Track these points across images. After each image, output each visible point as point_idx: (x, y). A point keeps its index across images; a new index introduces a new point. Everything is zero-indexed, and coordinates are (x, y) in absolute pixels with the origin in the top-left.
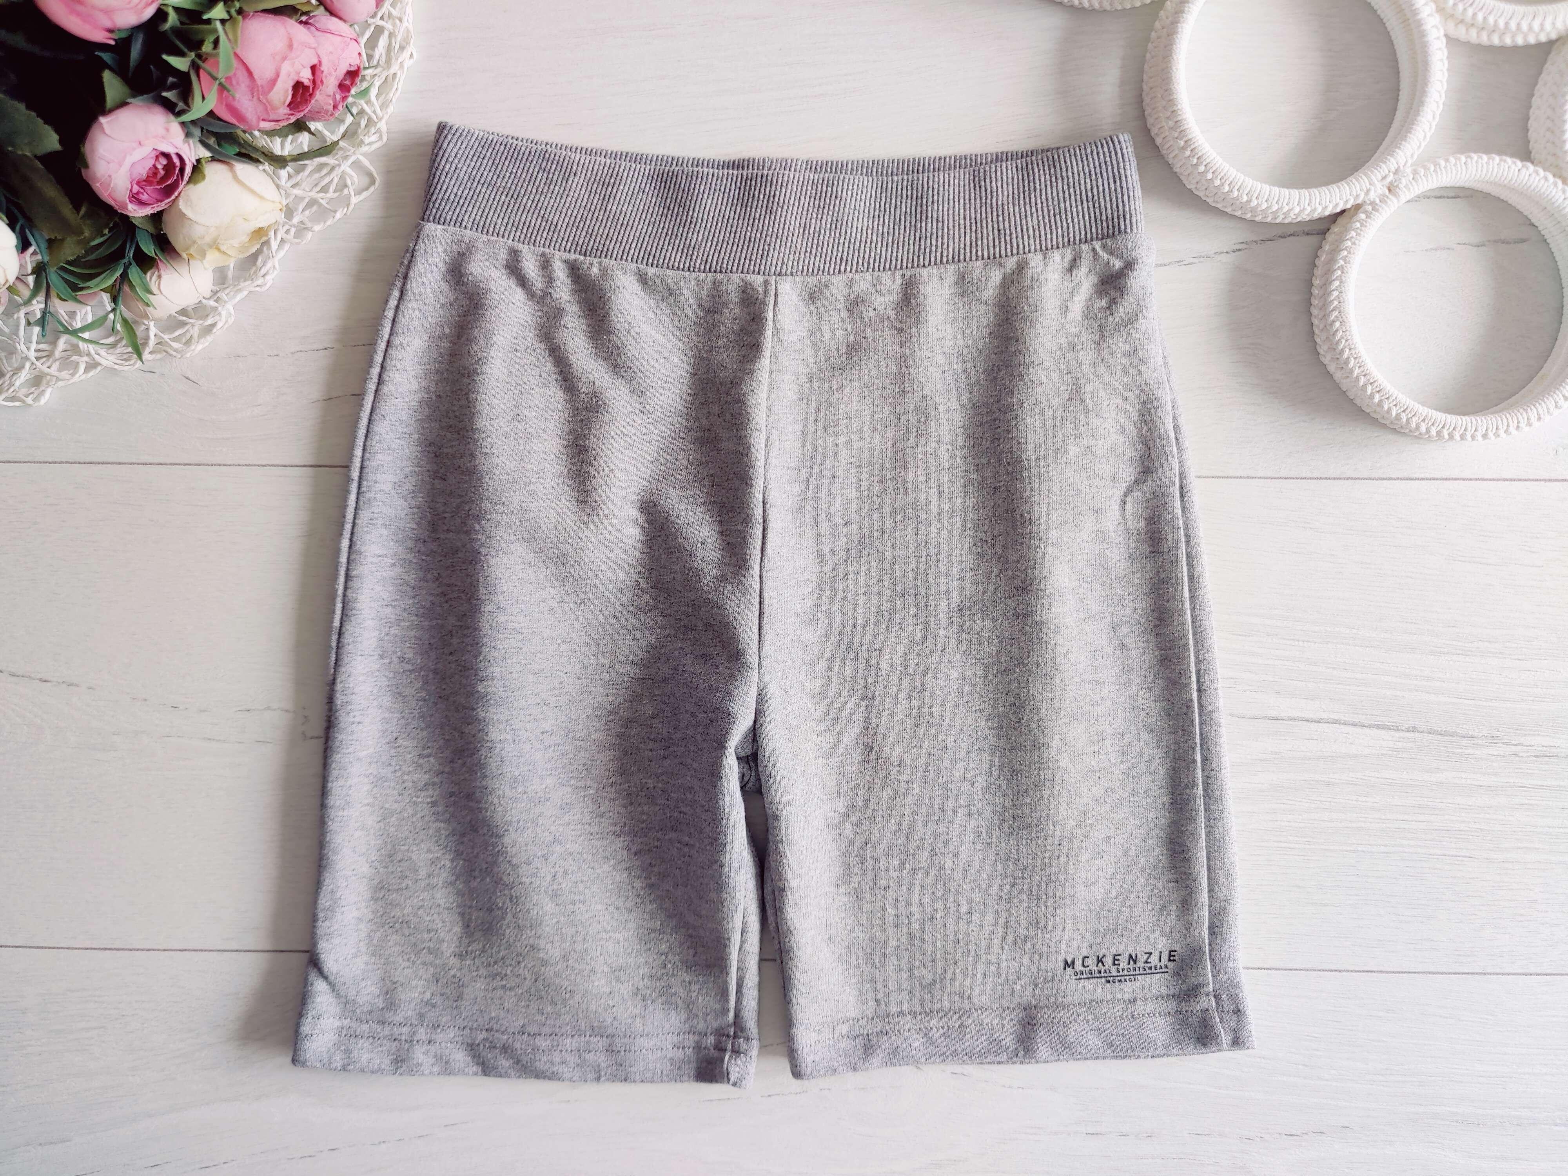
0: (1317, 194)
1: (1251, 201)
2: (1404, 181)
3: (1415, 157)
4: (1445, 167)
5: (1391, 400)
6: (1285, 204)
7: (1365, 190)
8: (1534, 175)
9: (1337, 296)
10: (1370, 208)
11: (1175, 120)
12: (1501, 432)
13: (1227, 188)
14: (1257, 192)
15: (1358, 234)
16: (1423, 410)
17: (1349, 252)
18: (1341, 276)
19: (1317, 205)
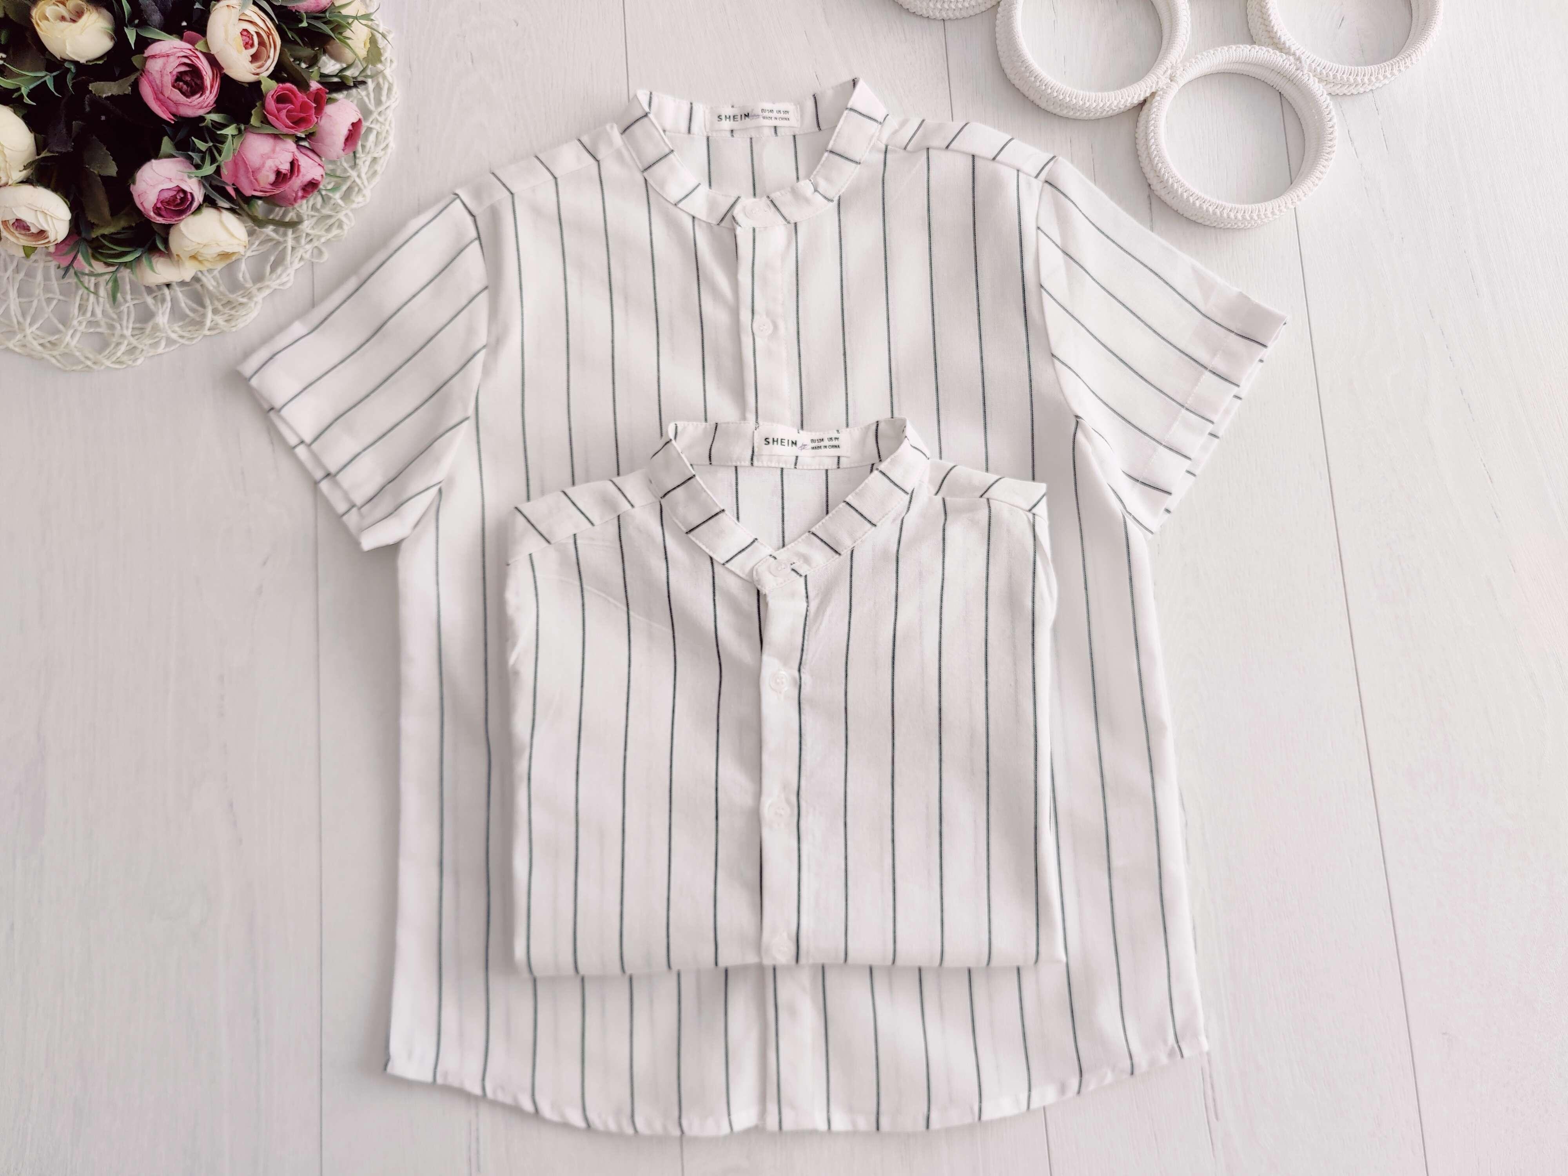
0: (1125, 90)
1: (1085, 103)
2: (1178, 72)
3: (1181, 57)
4: (1202, 59)
5: (1206, 203)
7: (1155, 82)
8: (1260, 51)
9: (1155, 148)
10: (1161, 93)
11: (1025, 66)
12: (1283, 208)
13: (1068, 99)
14: (1088, 98)
15: (1159, 109)
16: (1230, 205)
17: (1155, 121)
18: (1154, 136)
19: (1127, 98)
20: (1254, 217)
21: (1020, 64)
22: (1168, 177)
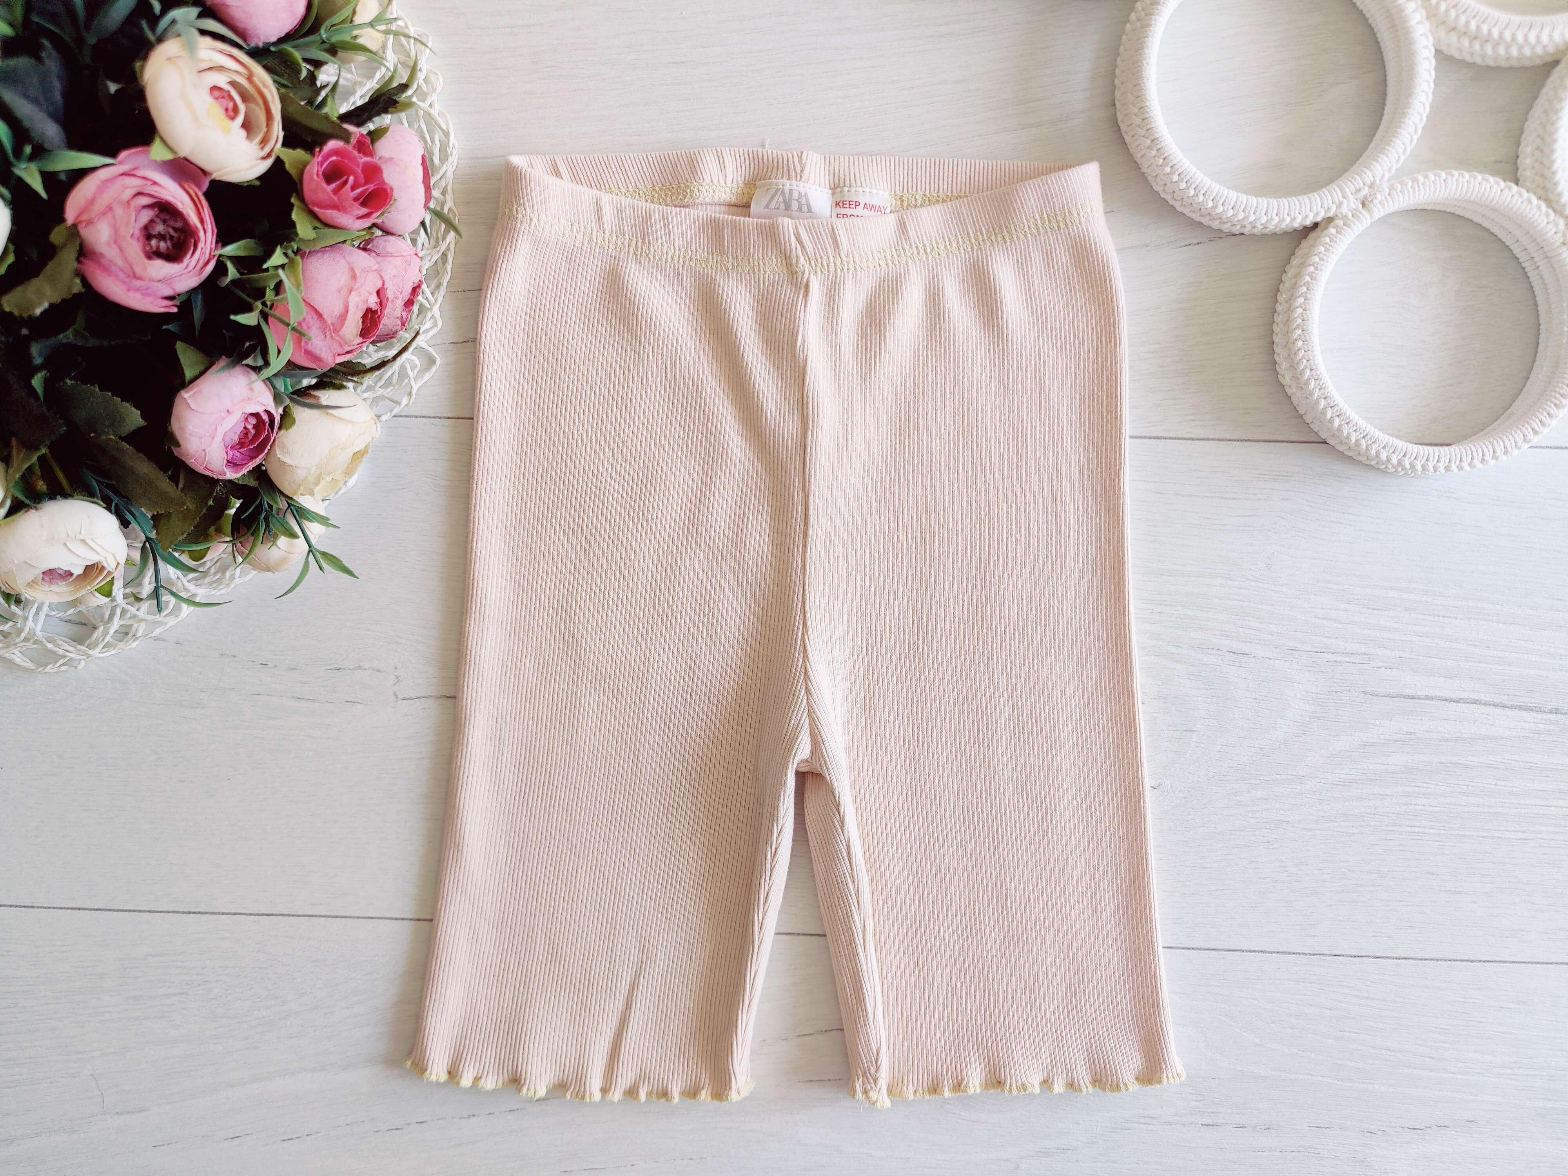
0: (1286, 204)
1: (1216, 206)
2: (1379, 196)
3: (1393, 171)
4: (1424, 181)
5: (1351, 425)
6: (1251, 213)
7: (1337, 202)
8: (1516, 197)
9: (1302, 313)
10: (1341, 223)
11: (1143, 117)
12: (1465, 465)
14: (1223, 198)
15: (1327, 250)
16: (1384, 438)
17: (1316, 269)
18: (1306, 293)
19: (1286, 215)
20: (1416, 467)
21: (1136, 110)
22: (1306, 367)
